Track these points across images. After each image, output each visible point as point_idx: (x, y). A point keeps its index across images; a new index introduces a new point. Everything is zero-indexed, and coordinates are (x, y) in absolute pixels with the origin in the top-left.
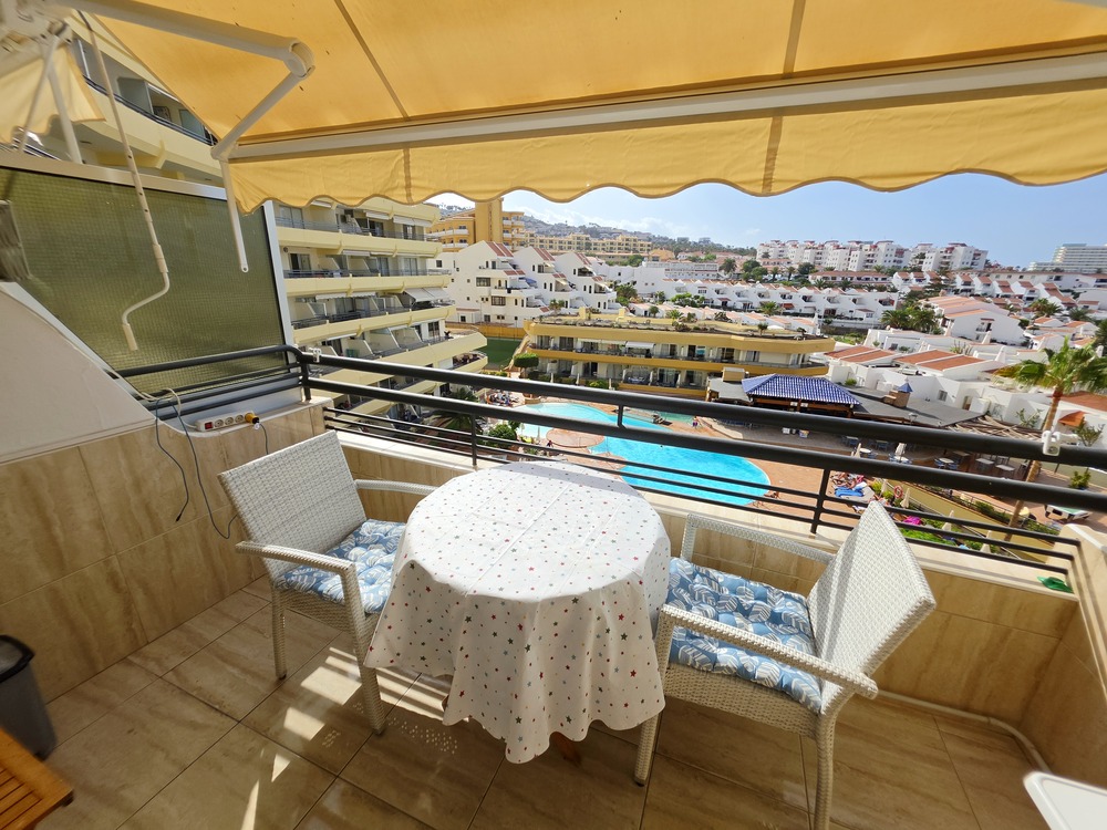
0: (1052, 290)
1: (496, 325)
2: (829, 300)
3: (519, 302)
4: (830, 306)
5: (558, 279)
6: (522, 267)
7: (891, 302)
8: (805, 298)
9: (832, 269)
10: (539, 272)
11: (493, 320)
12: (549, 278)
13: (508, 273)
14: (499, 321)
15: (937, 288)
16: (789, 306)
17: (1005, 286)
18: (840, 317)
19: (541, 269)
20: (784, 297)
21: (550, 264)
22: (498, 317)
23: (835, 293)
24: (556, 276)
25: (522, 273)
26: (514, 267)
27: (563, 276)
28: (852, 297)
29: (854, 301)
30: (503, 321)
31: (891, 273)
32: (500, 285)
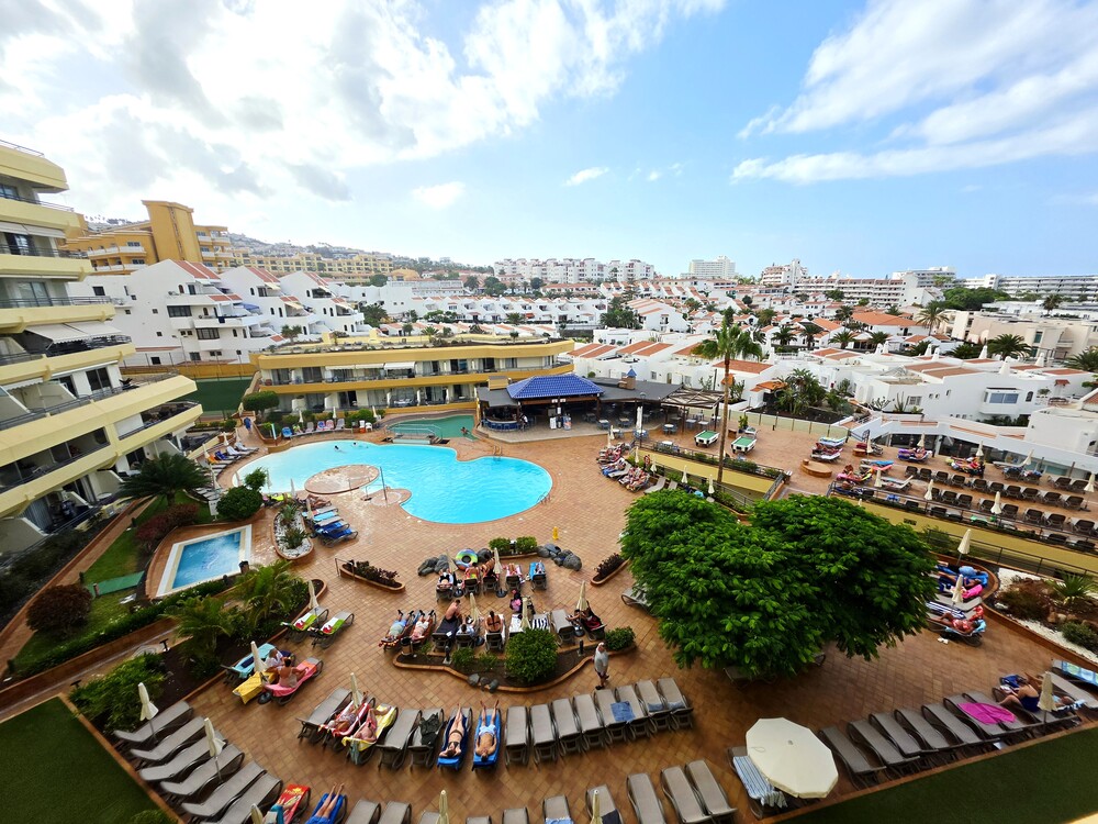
0: (694, 291)
1: (210, 364)
2: (560, 308)
3: (240, 334)
4: (562, 313)
5: (288, 303)
6: (235, 292)
7: (603, 307)
8: (541, 308)
9: (556, 282)
10: (261, 295)
11: (205, 358)
12: (277, 303)
14: (214, 358)
15: (630, 294)
16: (531, 316)
17: (669, 291)
18: (571, 322)
19: (263, 292)
20: (525, 307)
21: (273, 285)
22: (212, 354)
23: (563, 302)
24: (285, 299)
25: (236, 297)
26: (224, 291)
27: (293, 299)
28: (576, 305)
29: (578, 307)
30: (220, 358)
31: (598, 283)
32: (206, 313)
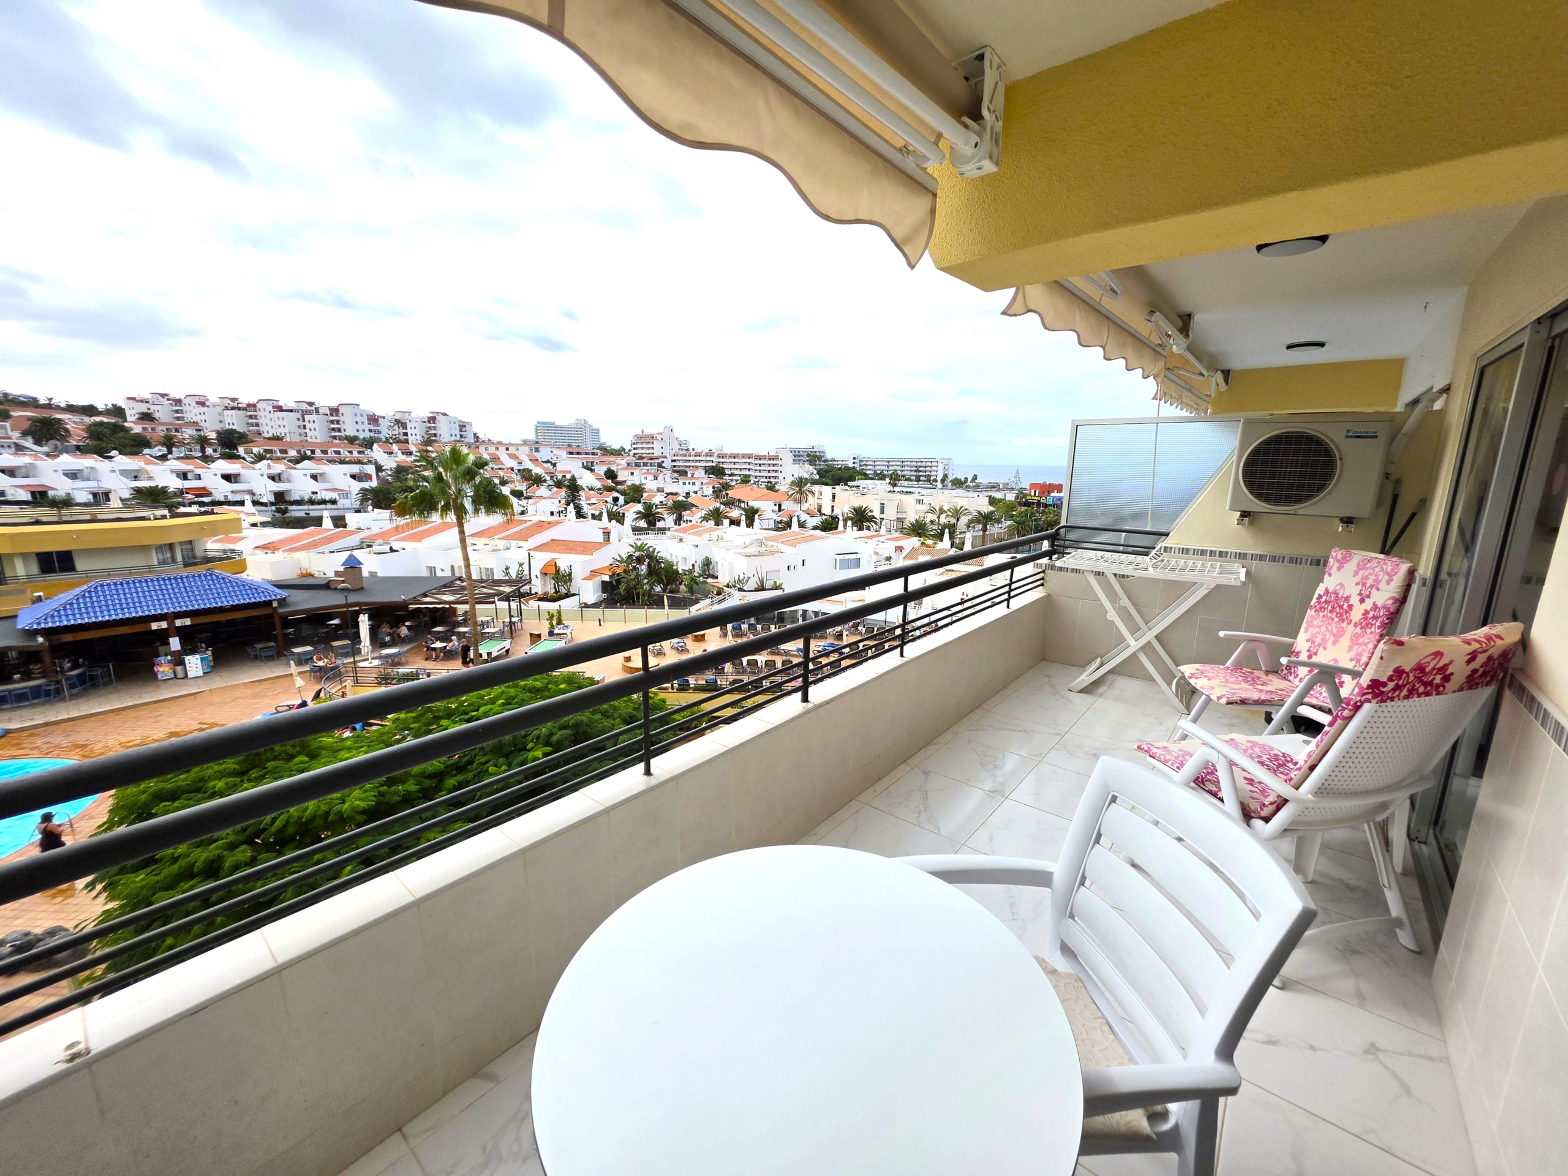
2: (272, 478)
4: (278, 488)
7: (368, 477)
8: (227, 477)
9: (277, 438)
16: (204, 492)
18: (298, 502)
20: (183, 477)
23: (278, 468)
28: (308, 473)
29: (314, 477)
31: (369, 444)
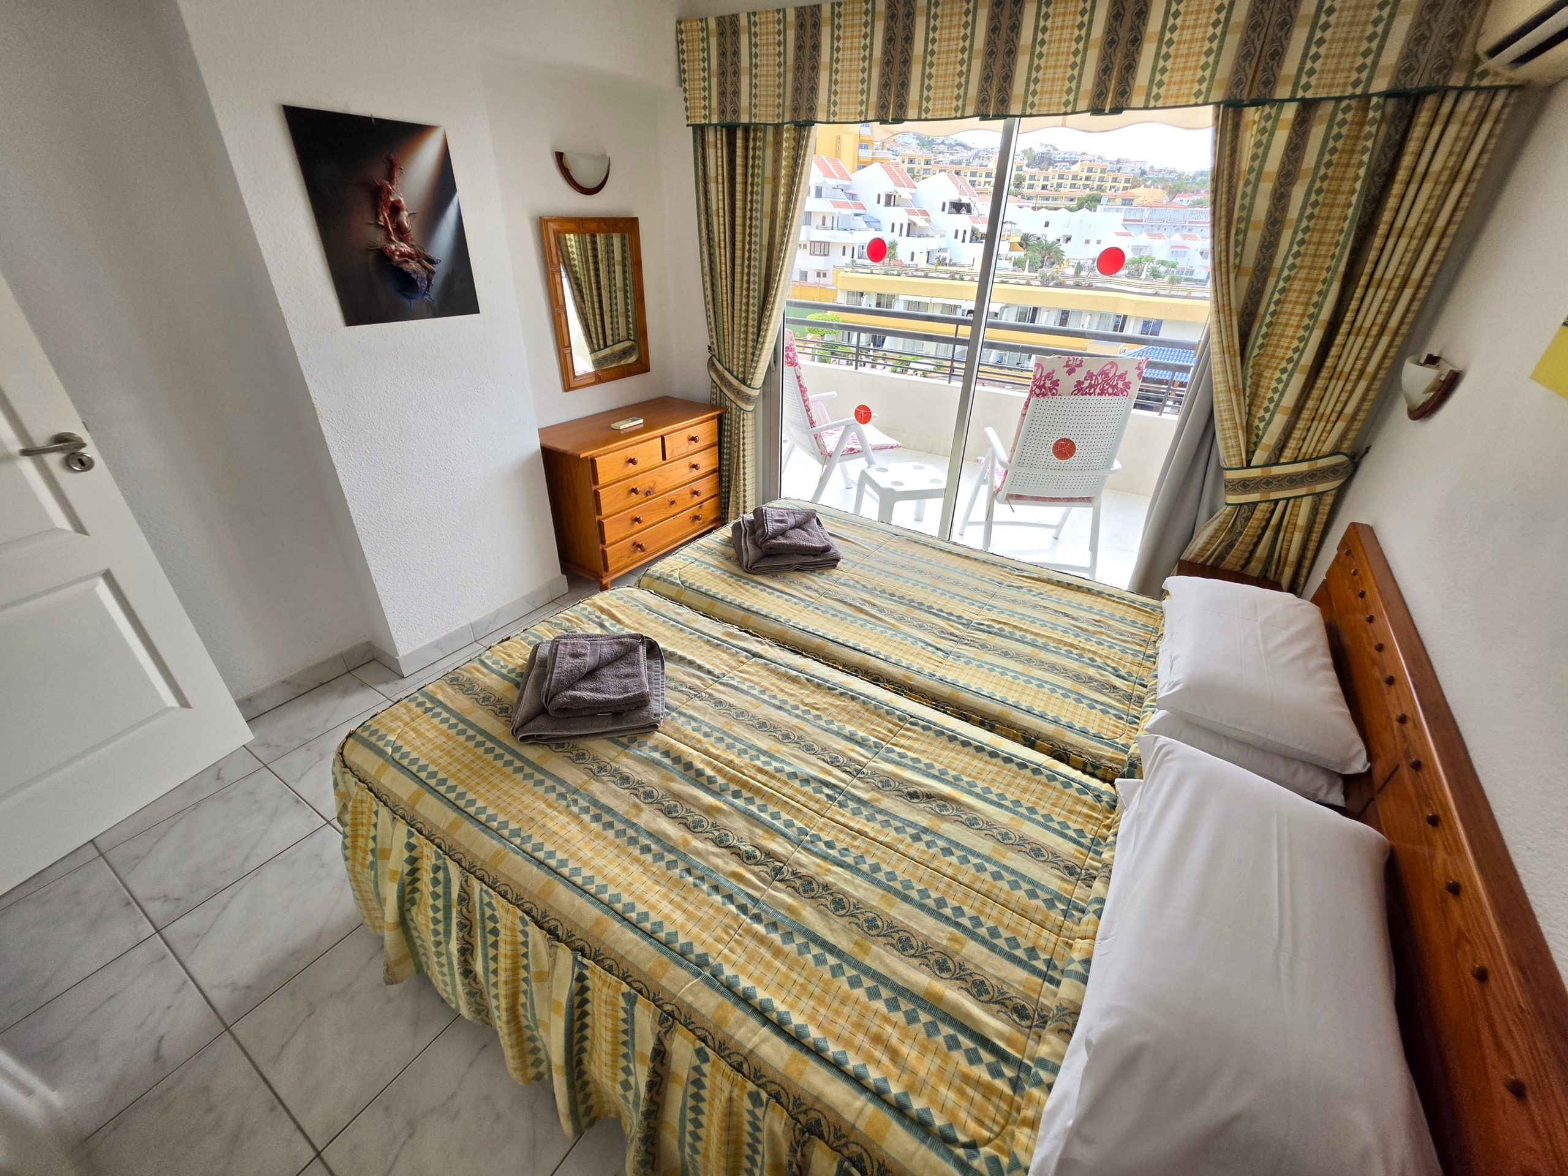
1: (816, 286)
3: (849, 252)
5: (915, 219)
6: (862, 200)
10: (888, 204)
11: (812, 278)
12: (899, 215)
13: (837, 205)
14: (817, 280)
19: (890, 200)
21: (904, 193)
22: (819, 275)
24: (911, 212)
25: (862, 207)
26: (853, 196)
27: (925, 213)
30: (822, 280)
32: (824, 224)
